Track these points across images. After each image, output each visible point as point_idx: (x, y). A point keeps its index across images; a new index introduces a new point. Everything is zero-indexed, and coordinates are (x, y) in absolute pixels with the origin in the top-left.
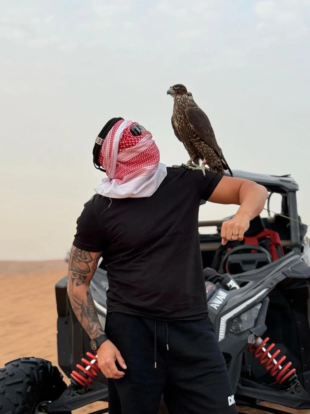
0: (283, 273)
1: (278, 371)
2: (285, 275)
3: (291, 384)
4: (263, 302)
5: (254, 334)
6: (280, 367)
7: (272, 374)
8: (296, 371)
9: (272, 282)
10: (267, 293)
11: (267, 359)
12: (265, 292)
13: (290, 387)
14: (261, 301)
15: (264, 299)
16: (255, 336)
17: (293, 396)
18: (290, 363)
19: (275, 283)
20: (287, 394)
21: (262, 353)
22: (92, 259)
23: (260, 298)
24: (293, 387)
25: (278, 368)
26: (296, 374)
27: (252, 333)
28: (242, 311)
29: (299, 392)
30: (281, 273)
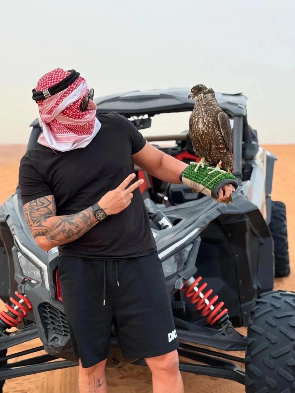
0: (218, 209)
1: (209, 311)
2: (220, 211)
3: (222, 325)
4: (195, 243)
5: (182, 277)
6: (212, 308)
7: (204, 314)
8: (228, 311)
9: (204, 221)
10: (199, 232)
11: (198, 299)
12: (197, 232)
13: (221, 328)
14: (192, 241)
15: (195, 239)
16: (183, 279)
17: (223, 337)
18: (222, 303)
19: (208, 221)
20: (217, 336)
21: (194, 293)
22: (51, 203)
23: (191, 239)
24: (224, 327)
25: (209, 309)
26: (228, 314)
27: (180, 277)
28: (170, 254)
29: (230, 333)
30: (216, 209)
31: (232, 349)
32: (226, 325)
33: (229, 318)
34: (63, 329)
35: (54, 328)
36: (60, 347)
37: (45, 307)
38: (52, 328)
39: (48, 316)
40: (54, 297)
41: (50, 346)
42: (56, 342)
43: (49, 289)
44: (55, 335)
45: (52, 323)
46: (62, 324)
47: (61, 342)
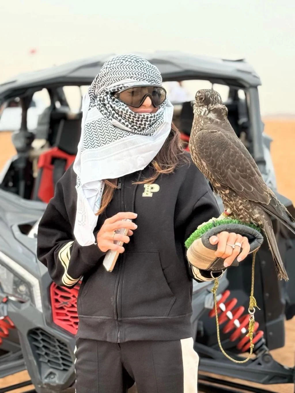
1: (240, 334)
17: (260, 368)
20: (252, 366)
24: (260, 355)
25: (241, 332)
26: (264, 339)
29: (267, 363)
31: (271, 382)
32: (263, 352)
33: (265, 343)
34: (61, 361)
35: (49, 361)
36: (58, 386)
37: (36, 334)
38: (46, 361)
39: (41, 346)
40: (49, 321)
41: (45, 384)
42: (52, 378)
43: (41, 310)
44: (51, 370)
45: (46, 354)
46: (60, 356)
47: (59, 379)
